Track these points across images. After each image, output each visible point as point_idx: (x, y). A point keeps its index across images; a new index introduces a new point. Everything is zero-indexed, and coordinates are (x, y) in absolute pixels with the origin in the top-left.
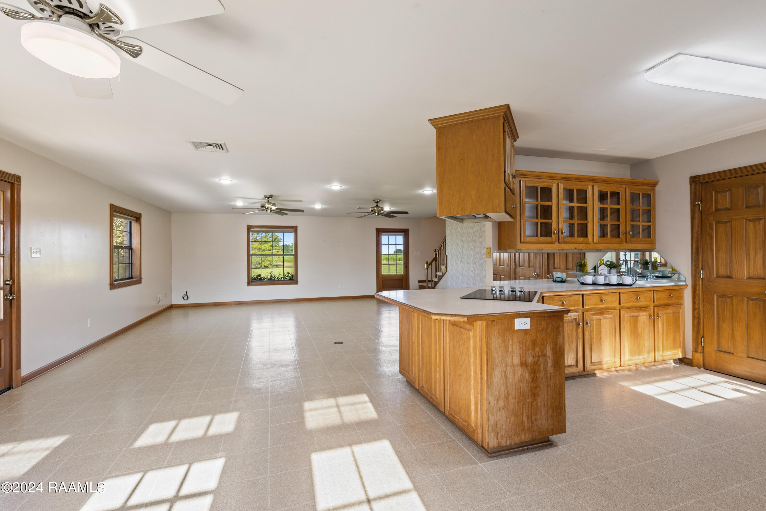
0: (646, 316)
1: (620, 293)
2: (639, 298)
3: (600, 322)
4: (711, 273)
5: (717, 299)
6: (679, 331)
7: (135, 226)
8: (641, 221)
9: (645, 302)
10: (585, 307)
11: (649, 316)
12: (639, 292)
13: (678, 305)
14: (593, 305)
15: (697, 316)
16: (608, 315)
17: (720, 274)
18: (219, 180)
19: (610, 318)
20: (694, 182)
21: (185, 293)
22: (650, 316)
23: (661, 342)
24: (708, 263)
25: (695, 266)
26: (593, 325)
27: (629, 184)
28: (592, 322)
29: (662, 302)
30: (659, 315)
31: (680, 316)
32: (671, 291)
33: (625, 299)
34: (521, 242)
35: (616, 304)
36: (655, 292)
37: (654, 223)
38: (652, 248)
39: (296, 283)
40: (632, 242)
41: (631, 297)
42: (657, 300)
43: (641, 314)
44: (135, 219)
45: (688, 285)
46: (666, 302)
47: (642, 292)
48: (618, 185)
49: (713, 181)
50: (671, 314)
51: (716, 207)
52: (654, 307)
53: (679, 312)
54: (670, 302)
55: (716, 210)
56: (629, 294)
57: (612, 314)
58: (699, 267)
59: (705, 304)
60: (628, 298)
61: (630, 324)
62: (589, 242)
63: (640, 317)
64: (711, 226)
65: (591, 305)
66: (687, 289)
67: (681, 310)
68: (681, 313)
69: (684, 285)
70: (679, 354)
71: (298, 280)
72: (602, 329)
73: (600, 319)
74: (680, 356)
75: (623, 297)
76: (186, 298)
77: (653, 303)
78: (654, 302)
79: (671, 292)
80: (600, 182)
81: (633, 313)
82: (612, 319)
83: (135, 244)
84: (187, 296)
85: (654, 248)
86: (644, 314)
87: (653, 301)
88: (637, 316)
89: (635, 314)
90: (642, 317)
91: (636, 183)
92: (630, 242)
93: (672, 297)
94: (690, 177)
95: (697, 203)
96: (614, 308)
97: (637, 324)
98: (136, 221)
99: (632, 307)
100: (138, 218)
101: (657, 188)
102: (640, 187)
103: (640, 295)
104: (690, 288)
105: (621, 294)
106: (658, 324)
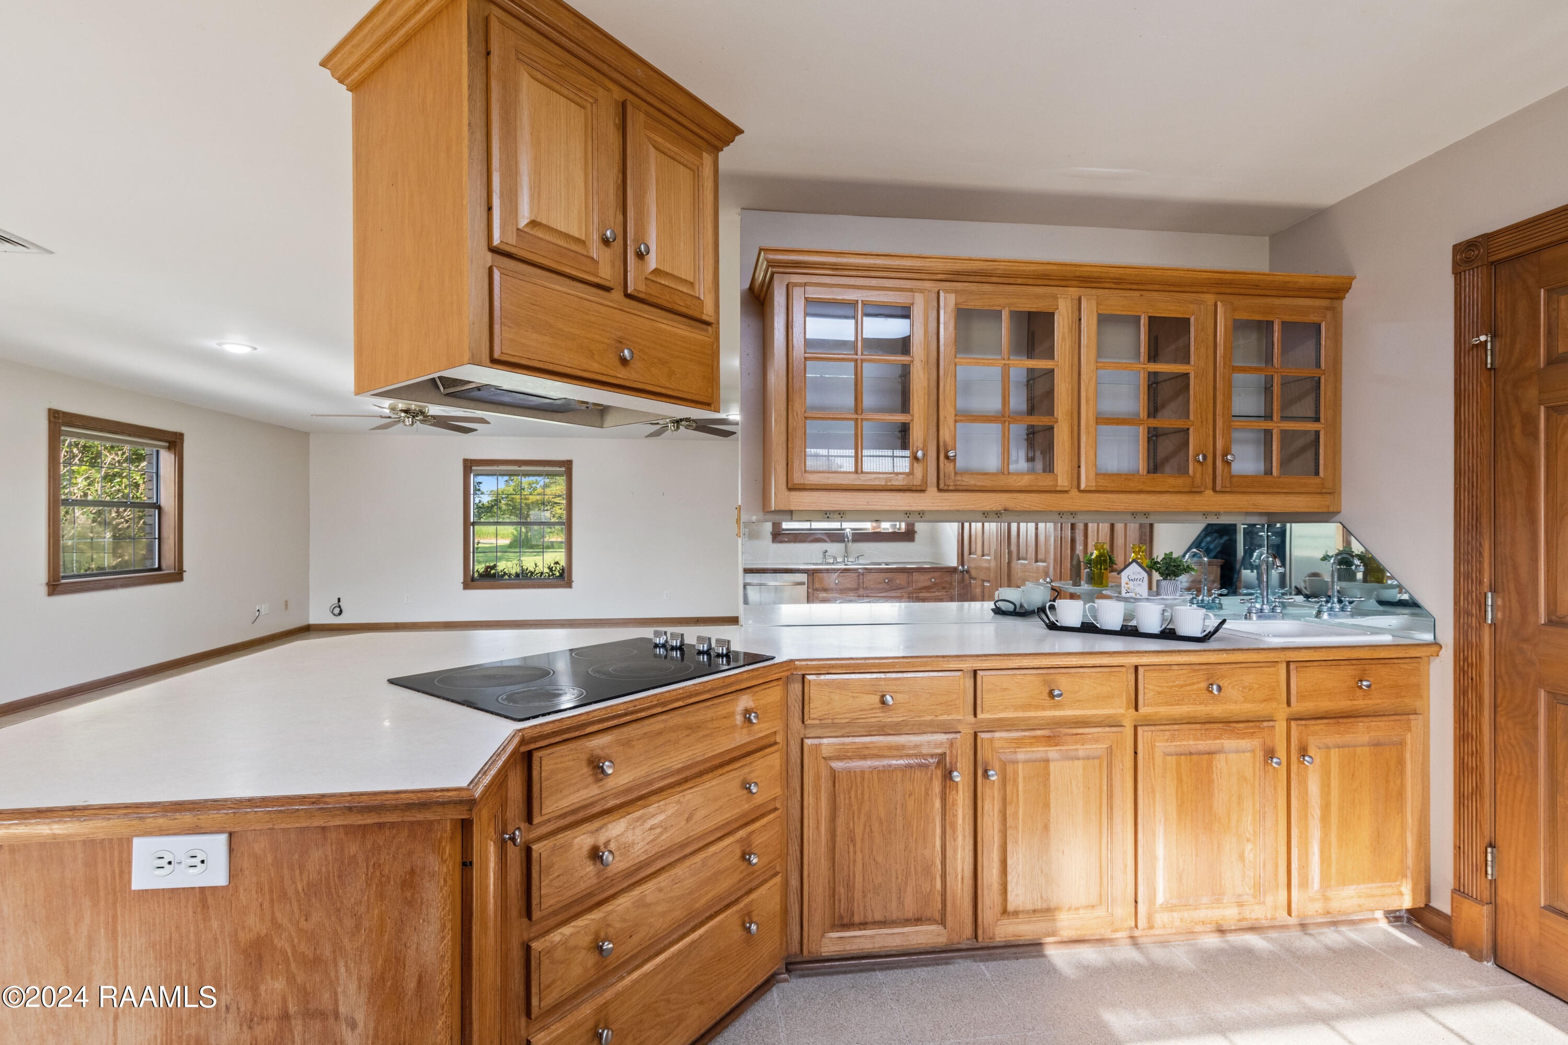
0: (1248, 755)
1: (1136, 668)
2: (1215, 687)
3: (1047, 768)
4: (1528, 605)
5: (1550, 708)
6: (1401, 811)
7: (167, 459)
8: (1275, 418)
9: (1246, 700)
10: (980, 716)
11: (1262, 754)
12: (1219, 667)
13: (1397, 717)
14: (1016, 708)
15: (1471, 762)
16: (1079, 747)
17: (1561, 610)
18: (219, 344)
19: (1088, 758)
20: (1468, 261)
21: (337, 602)
22: (1270, 754)
23: (1315, 849)
24: (1516, 567)
25: (1468, 576)
26: (1015, 781)
27: (1229, 291)
28: (1010, 769)
29: (1326, 705)
30: (1312, 751)
31: (1408, 756)
32: (1367, 667)
33: (1158, 689)
35: (1119, 708)
36: (1292, 666)
37: (1335, 426)
38: (1325, 510)
39: (569, 584)
40: (1236, 489)
41: (1186, 685)
42: (1301, 697)
43: (1229, 743)
44: (167, 444)
45: (1441, 647)
46: (1343, 704)
47: (1234, 666)
48: (1184, 295)
49: (1539, 250)
50: (1367, 749)
51: (1550, 349)
52: (1289, 720)
53: (1402, 744)
54: (1360, 703)
55: (1551, 361)
56: (1176, 673)
57: (1096, 741)
58: (1481, 583)
59: (1501, 721)
60: (1171, 687)
61: (1180, 780)
62: (1058, 489)
63: (1222, 756)
64: (1530, 423)
65: (1006, 709)
66: (1438, 658)
67: (1409, 736)
68: (1409, 747)
69: (1428, 645)
70: (1401, 894)
71: (574, 579)
72: (1053, 796)
73: (1047, 761)
74: (1407, 903)
75: (1149, 686)
76: (337, 611)
77: (1286, 705)
78: (1289, 703)
79: (1365, 670)
80: (1107, 285)
81: (1191, 742)
82: (1097, 762)
83: (167, 499)
84: (340, 607)
85: (1331, 509)
86: (1244, 743)
87: (1285, 700)
88: (1210, 753)
89: (1203, 745)
90: (1232, 756)
91: (1257, 286)
92: (1229, 489)
93: (1369, 686)
94: (1455, 247)
95: (1475, 340)
96: (1114, 723)
97: (1211, 781)
98: (169, 448)
99: (1191, 721)
100: (174, 442)
101: (1349, 303)
102: (1277, 301)
103: (1223, 677)
104: (1447, 655)
105: (1141, 670)
106: (1303, 783)
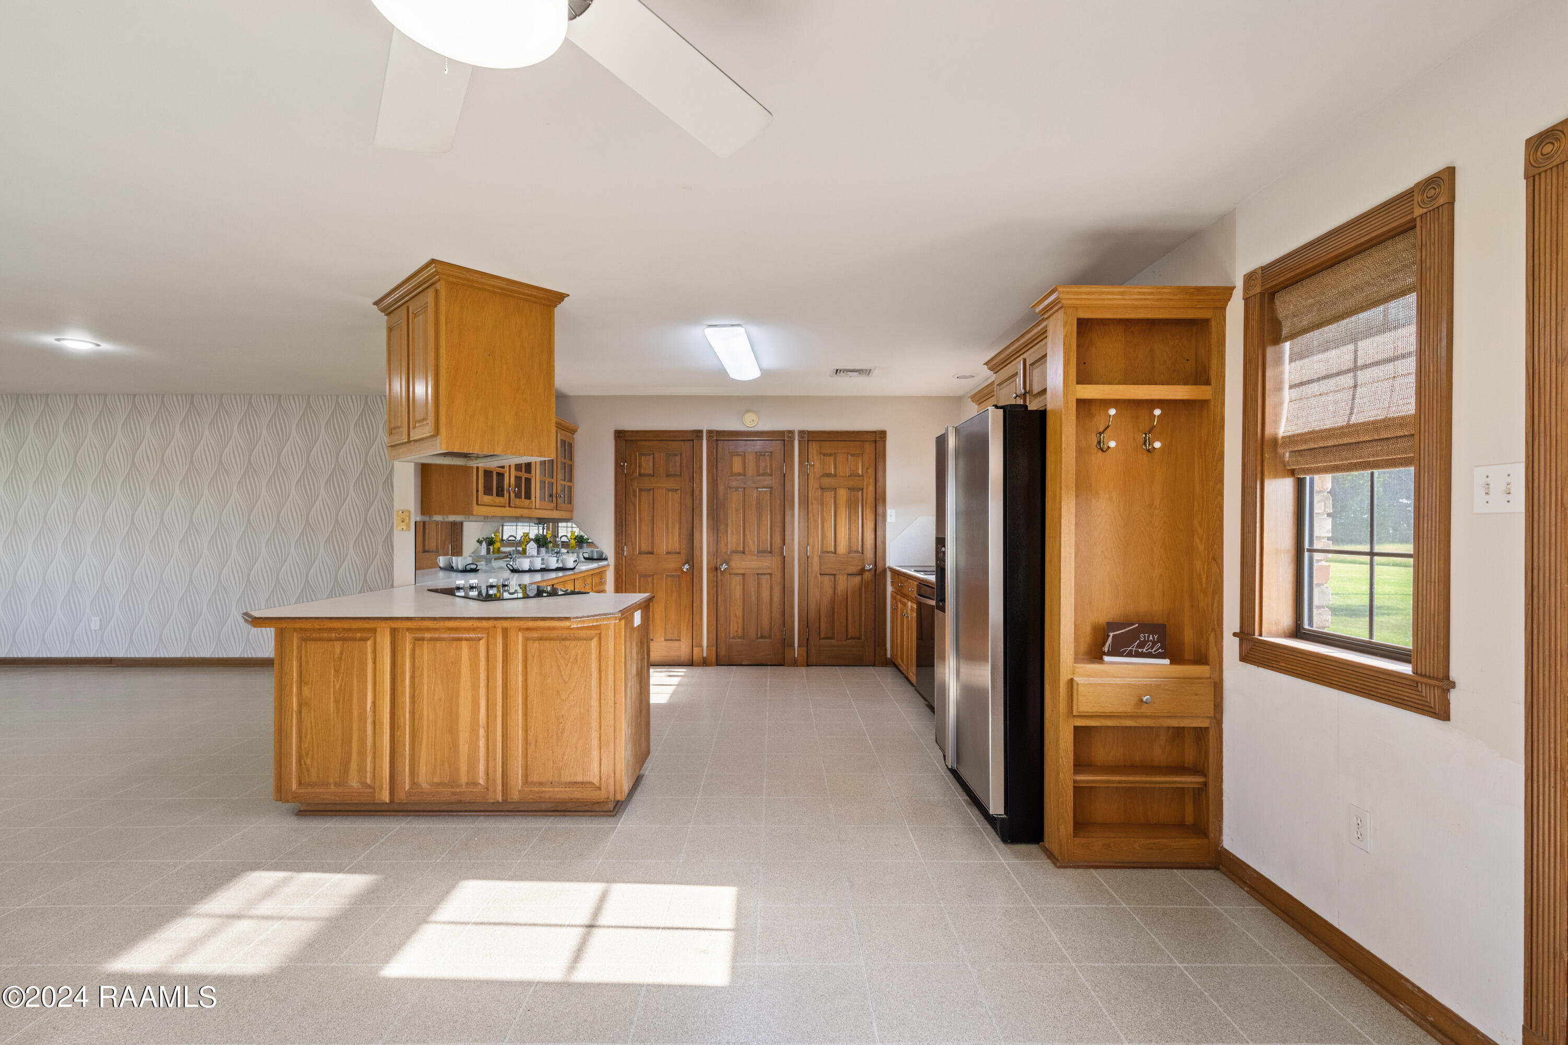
4: (634, 549)
5: (640, 579)
17: (642, 550)
20: (619, 437)
24: (631, 538)
25: (619, 541)
32: (598, 575)
34: (477, 504)
45: (611, 565)
49: (637, 441)
51: (640, 472)
55: (640, 475)
58: (622, 542)
59: (627, 586)
64: (635, 492)
85: (571, 518)
94: (615, 431)
95: (622, 464)
101: (577, 436)
104: (613, 567)
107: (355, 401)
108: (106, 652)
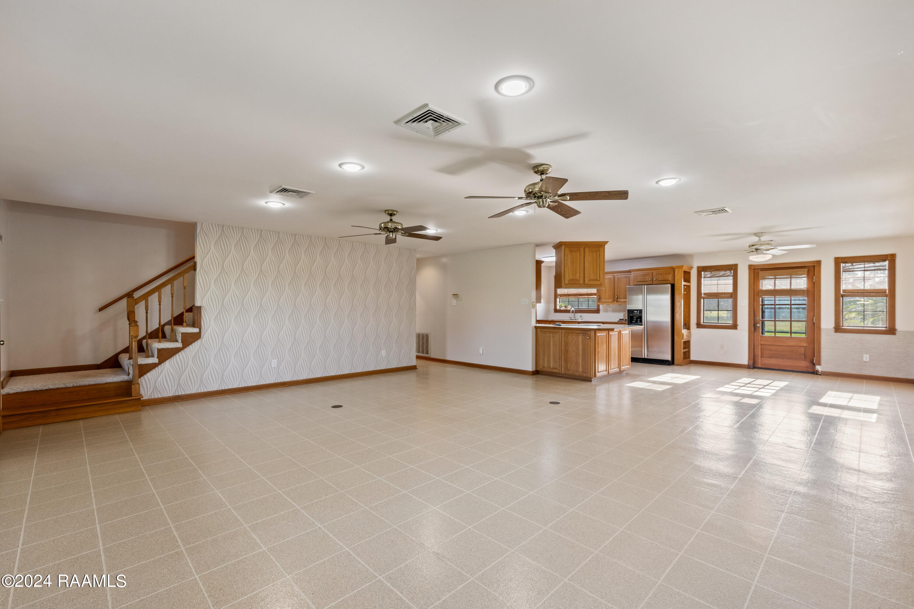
107: (320, 241)
108: (263, 381)
